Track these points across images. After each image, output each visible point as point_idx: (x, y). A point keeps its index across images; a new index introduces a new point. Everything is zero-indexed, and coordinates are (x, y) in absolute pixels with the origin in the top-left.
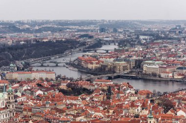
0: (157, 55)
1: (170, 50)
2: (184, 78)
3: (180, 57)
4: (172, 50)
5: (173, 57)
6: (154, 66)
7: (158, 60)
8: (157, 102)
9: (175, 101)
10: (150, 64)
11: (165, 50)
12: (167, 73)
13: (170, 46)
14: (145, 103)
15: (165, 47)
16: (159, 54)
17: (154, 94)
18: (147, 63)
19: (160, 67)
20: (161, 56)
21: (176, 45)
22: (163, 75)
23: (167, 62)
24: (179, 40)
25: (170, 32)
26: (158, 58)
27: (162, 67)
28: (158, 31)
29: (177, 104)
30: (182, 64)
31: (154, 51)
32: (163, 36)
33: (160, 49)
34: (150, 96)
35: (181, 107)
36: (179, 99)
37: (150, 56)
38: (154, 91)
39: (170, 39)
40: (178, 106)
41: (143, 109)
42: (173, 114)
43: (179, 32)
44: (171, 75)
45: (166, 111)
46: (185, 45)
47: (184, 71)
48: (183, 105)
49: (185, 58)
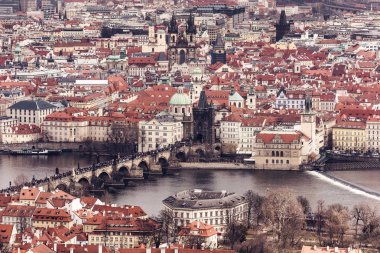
2: (41, 141)
3: (23, 65)
9: (8, 221)
21: (9, 27)
29: (15, 232)
30: (30, 91)
35: (29, 240)
36: (22, 214)
40: (19, 239)
46: (41, 22)
47: (41, 115)
48: (38, 234)
49: (41, 71)
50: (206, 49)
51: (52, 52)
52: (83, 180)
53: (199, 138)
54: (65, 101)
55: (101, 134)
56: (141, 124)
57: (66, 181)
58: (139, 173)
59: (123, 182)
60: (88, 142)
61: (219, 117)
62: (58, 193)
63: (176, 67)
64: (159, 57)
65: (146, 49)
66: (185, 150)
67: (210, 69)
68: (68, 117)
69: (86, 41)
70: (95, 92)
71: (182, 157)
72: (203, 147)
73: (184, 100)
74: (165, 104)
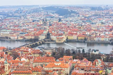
0: (8, 26)
1: (15, 23)
2: (24, 39)
3: (21, 27)
4: (16, 23)
5: (17, 27)
6: (6, 33)
7: (9, 29)
8: (9, 53)
9: (20, 52)
10: (4, 31)
11: (13, 23)
12: (14, 36)
13: (15, 21)
14: (3, 54)
15: (12, 21)
16: (9, 26)
17: (7, 49)
18: (3, 31)
19: (10, 33)
20: (10, 27)
21: (19, 20)
22: (12, 38)
23: (14, 30)
24: (20, 17)
25: (15, 12)
26: (9, 28)
27: (11, 33)
28: (8, 12)
29: (21, 54)
30: (22, 31)
31: (6, 24)
32: (11, 15)
33: (10, 22)
34: (5, 50)
36: (22, 51)
37: (4, 27)
38: (7, 47)
39: (15, 16)
41: (1, 58)
42: (19, 60)
43: (20, 12)
44: (16, 37)
45: (15, 59)
46: (24, 19)
47: (24, 35)
48: (24, 55)
49: (24, 28)
50: (48, 23)
51: (25, 24)
52: (31, 45)
53: (48, 38)
54: (28, 33)
55: (33, 38)
56: (39, 36)
57: (28, 45)
58: (39, 44)
59: (36, 45)
60: (31, 39)
61: (51, 35)
62: (27, 48)
63: (44, 27)
64: (41, 25)
65: (39, 24)
66: (46, 40)
67: (49, 27)
68: (28, 35)
69: (30, 22)
70: (32, 31)
71: (45, 41)
72: (48, 39)
73: (45, 32)
74: (42, 33)
